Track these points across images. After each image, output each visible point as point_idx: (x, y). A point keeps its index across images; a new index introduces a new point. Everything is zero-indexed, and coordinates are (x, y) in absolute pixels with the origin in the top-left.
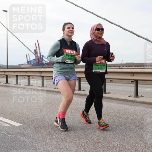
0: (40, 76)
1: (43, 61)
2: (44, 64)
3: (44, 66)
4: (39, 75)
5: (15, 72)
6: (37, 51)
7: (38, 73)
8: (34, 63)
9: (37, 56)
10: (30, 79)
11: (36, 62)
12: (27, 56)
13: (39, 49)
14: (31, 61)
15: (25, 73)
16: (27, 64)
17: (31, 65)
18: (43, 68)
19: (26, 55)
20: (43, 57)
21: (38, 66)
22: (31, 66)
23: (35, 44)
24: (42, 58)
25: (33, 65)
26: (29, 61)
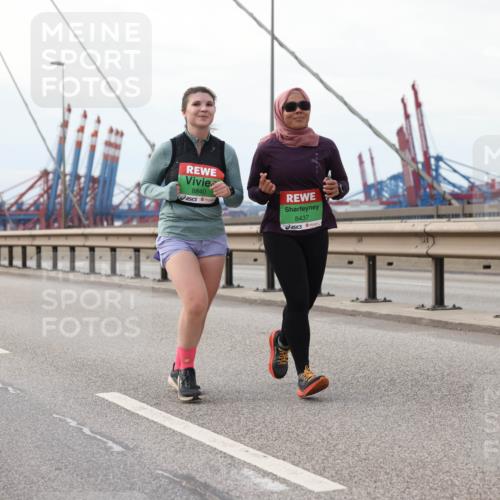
0: (427, 255)
1: (439, 182)
2: (443, 199)
3: (444, 209)
4: (422, 250)
6: (411, 134)
7: (417, 241)
8: (394, 195)
9: (408, 157)
10: (379, 272)
11: (408, 189)
12: (361, 162)
13: (422, 125)
14: (381, 183)
16: (362, 197)
17: (382, 203)
18: (439, 216)
19: (360, 157)
20: (441, 163)
21: (417, 206)
22: (380, 208)
23: (403, 100)
24: (437, 170)
25: (388, 204)
26: (373, 186)
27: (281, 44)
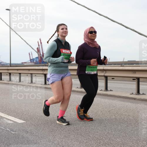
0: (43, 74)
4: (42, 72)
5: (18, 70)
6: (40, 49)
8: (36, 61)
9: (39, 54)
10: (33, 77)
11: (39, 60)
12: (29, 54)
13: (42, 47)
14: (34, 59)
15: (28, 70)
16: (30, 62)
17: (34, 63)
18: (46, 66)
19: (29, 53)
21: (41, 64)
22: (33, 64)
23: (38, 42)
25: (35, 63)
26: (32, 59)
27: (12, 29)
